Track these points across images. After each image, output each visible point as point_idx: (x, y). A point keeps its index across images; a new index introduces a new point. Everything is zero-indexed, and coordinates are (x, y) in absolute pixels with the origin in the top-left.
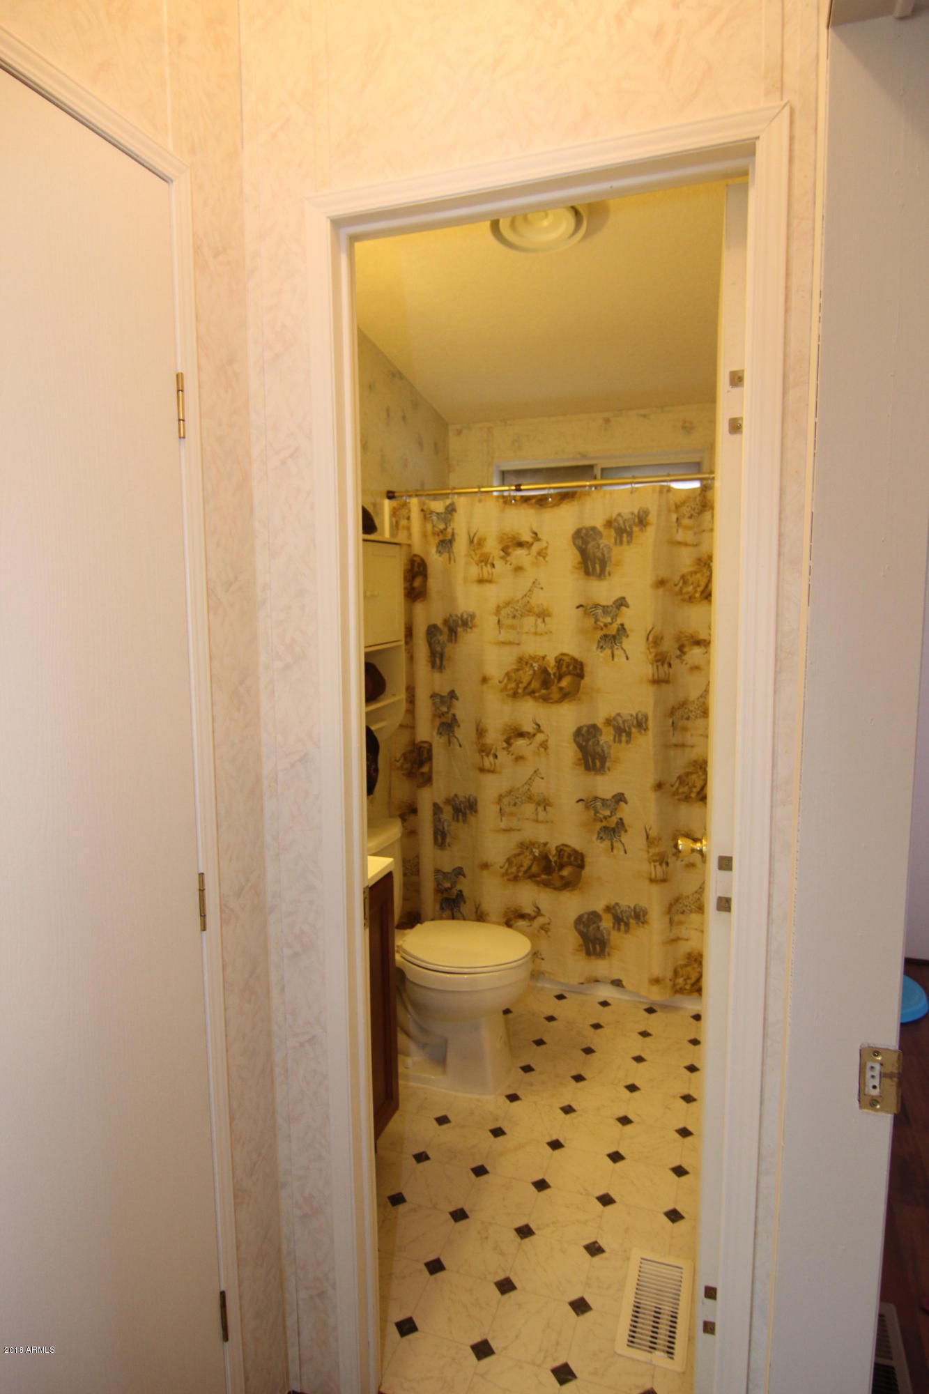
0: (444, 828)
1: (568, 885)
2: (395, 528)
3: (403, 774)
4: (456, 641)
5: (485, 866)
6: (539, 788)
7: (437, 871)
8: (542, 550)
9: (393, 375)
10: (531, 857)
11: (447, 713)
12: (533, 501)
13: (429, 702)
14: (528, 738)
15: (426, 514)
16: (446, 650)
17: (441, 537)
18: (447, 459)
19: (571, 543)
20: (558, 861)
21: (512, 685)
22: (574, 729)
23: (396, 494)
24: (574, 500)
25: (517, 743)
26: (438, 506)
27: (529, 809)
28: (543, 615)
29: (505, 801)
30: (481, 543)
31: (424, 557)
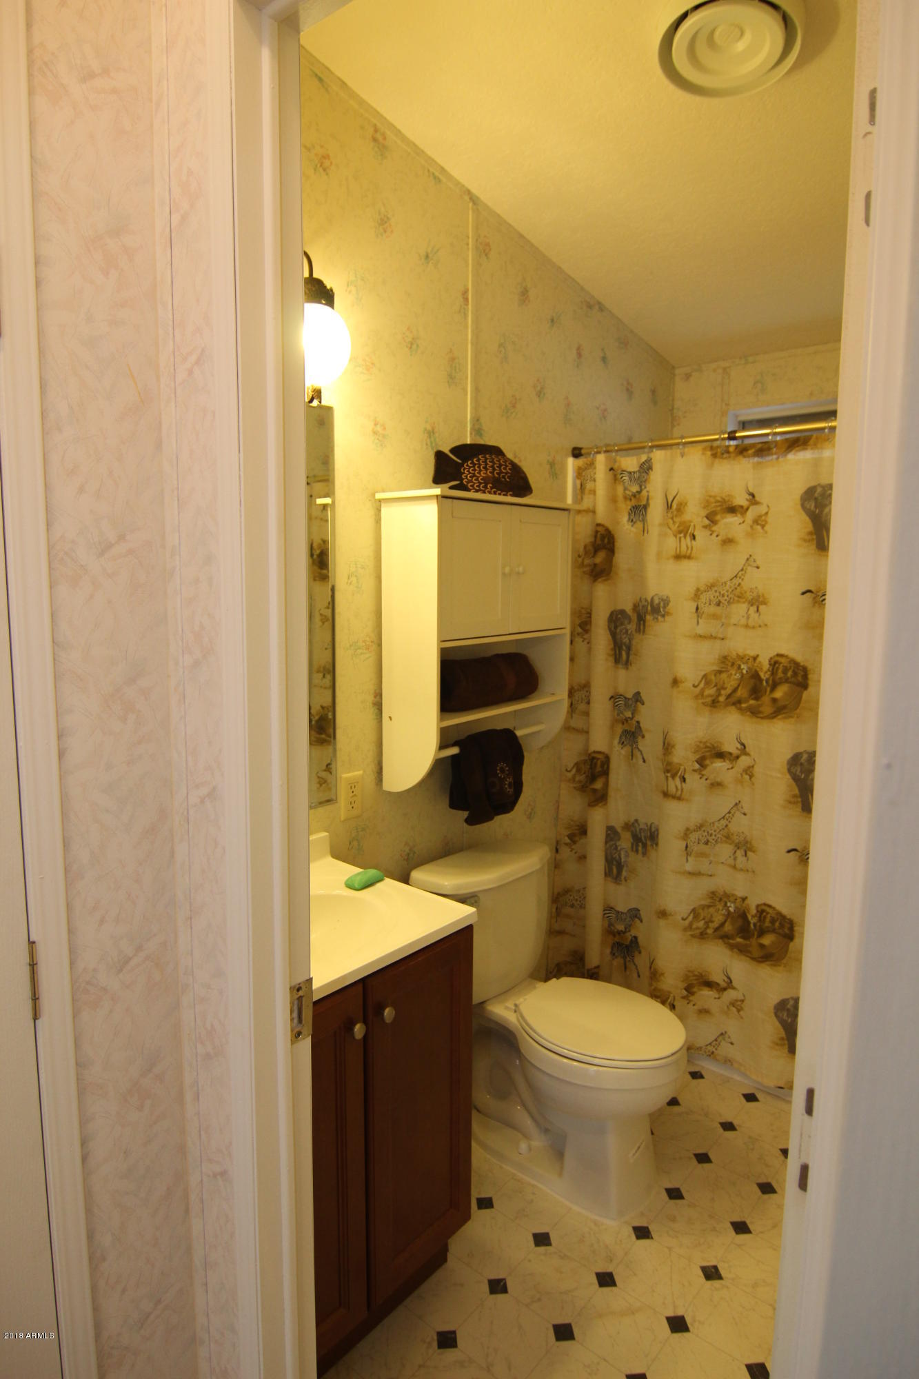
0: (621, 859)
1: (768, 957)
2: (578, 492)
3: (575, 788)
4: (644, 632)
5: (663, 914)
6: (740, 825)
7: (608, 909)
8: (760, 516)
9: (590, 307)
10: (724, 912)
11: (632, 719)
12: (750, 452)
13: (609, 705)
14: (730, 760)
15: (615, 473)
16: (634, 642)
17: (634, 502)
18: (672, 410)
19: (799, 507)
20: (758, 924)
21: (711, 691)
22: (789, 756)
23: (583, 451)
24: (806, 449)
25: (714, 765)
26: (630, 463)
27: (725, 851)
28: (758, 602)
29: (694, 837)
30: (680, 510)
31: (611, 528)
